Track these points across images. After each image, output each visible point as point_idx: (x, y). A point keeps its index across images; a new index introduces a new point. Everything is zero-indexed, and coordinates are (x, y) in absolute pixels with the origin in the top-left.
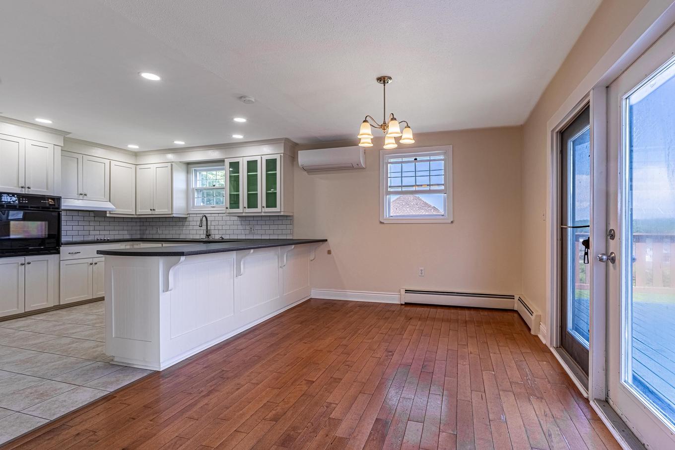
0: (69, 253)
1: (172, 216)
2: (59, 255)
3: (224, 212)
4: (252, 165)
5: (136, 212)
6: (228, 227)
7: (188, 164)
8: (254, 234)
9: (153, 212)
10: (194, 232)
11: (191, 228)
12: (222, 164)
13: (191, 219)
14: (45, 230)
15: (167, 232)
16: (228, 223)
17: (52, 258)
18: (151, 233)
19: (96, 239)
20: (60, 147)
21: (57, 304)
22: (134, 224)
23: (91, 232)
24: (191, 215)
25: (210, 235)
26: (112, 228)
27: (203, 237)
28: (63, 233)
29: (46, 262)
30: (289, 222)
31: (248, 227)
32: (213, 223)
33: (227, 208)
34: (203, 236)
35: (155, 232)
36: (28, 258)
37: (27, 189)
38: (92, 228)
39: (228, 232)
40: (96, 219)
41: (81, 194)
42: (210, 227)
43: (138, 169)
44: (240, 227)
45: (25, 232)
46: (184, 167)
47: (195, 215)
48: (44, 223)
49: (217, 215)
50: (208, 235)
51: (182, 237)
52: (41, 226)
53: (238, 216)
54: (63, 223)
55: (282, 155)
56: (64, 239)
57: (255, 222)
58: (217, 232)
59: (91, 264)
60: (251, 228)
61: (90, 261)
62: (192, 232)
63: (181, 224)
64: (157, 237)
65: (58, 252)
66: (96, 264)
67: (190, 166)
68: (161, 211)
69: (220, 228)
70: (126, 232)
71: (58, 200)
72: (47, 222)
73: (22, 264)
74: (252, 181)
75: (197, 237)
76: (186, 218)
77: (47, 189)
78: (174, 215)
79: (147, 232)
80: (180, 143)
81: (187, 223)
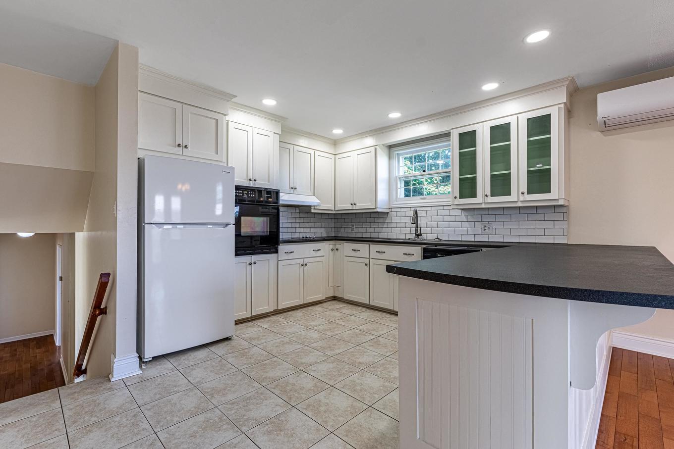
0: (285, 253)
1: (375, 210)
2: (276, 254)
3: (450, 203)
4: (501, 132)
5: (335, 207)
6: (446, 225)
7: (390, 147)
8: (489, 234)
9: (354, 207)
10: (398, 230)
11: (394, 225)
12: (445, 139)
13: (393, 214)
14: (267, 227)
15: (364, 230)
16: (446, 219)
17: (272, 257)
18: (346, 232)
19: (301, 236)
20: (278, 135)
21: (276, 308)
22: (330, 221)
23: (297, 229)
24: (393, 210)
25: (421, 235)
26: (312, 225)
27: (411, 236)
28: (281, 230)
29: (267, 261)
30: (560, 216)
31: (478, 225)
32: (424, 219)
33: (455, 198)
34: (413, 236)
35: (350, 230)
36: (255, 258)
37: (253, 182)
38: (297, 225)
39: (445, 231)
40: (301, 215)
41: (292, 188)
42: (421, 225)
43: (337, 160)
44: (466, 224)
45: (252, 228)
46: (386, 150)
47: (399, 210)
48: (265, 218)
49: (430, 208)
50: (418, 235)
51: (383, 236)
52: (264, 221)
53: (463, 209)
54: (281, 220)
55: (562, 106)
56: (282, 236)
57: (493, 218)
58: (429, 231)
59: (302, 265)
60: (485, 226)
61: (301, 261)
62: (395, 230)
63: (381, 220)
64: (352, 235)
65: (277, 252)
66: (306, 265)
67: (393, 149)
68: (363, 205)
69: (435, 225)
70: (323, 230)
71: (277, 193)
72: (269, 218)
73: (250, 264)
74: (501, 156)
75: (402, 237)
76: (387, 213)
77: (269, 181)
78: (379, 210)
79: (342, 230)
80: (395, 115)
81: (388, 220)
